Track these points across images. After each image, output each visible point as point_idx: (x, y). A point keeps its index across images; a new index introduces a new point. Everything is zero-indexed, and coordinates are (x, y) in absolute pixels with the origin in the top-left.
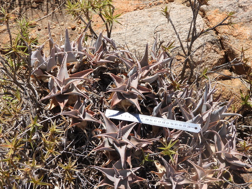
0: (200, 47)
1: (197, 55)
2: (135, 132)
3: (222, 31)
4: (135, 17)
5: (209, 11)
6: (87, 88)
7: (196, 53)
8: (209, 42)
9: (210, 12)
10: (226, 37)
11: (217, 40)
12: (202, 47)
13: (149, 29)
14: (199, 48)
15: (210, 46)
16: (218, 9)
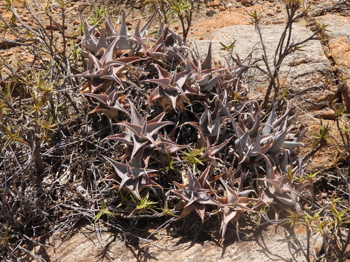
0: (304, 74)
1: (297, 83)
2: (165, 133)
3: (341, 62)
4: (239, 30)
5: (334, 37)
6: (127, 77)
7: (297, 80)
8: (318, 71)
9: (334, 39)
10: (344, 70)
11: (330, 71)
12: (307, 76)
13: (249, 44)
14: (302, 75)
15: (318, 76)
16: (346, 38)
